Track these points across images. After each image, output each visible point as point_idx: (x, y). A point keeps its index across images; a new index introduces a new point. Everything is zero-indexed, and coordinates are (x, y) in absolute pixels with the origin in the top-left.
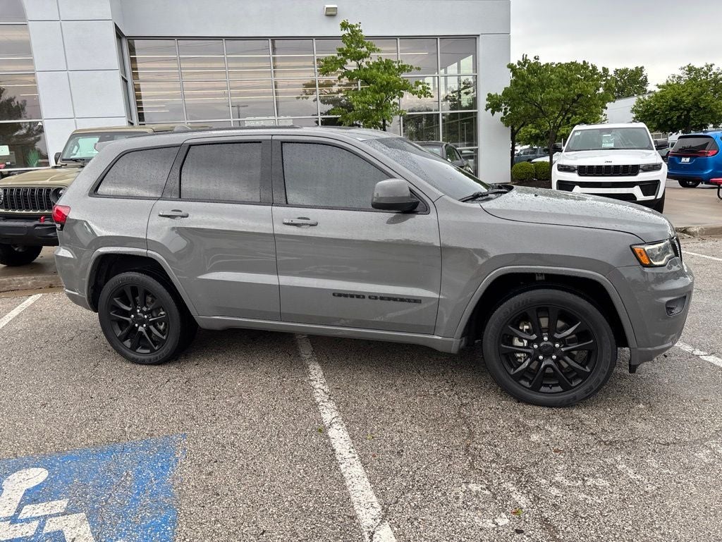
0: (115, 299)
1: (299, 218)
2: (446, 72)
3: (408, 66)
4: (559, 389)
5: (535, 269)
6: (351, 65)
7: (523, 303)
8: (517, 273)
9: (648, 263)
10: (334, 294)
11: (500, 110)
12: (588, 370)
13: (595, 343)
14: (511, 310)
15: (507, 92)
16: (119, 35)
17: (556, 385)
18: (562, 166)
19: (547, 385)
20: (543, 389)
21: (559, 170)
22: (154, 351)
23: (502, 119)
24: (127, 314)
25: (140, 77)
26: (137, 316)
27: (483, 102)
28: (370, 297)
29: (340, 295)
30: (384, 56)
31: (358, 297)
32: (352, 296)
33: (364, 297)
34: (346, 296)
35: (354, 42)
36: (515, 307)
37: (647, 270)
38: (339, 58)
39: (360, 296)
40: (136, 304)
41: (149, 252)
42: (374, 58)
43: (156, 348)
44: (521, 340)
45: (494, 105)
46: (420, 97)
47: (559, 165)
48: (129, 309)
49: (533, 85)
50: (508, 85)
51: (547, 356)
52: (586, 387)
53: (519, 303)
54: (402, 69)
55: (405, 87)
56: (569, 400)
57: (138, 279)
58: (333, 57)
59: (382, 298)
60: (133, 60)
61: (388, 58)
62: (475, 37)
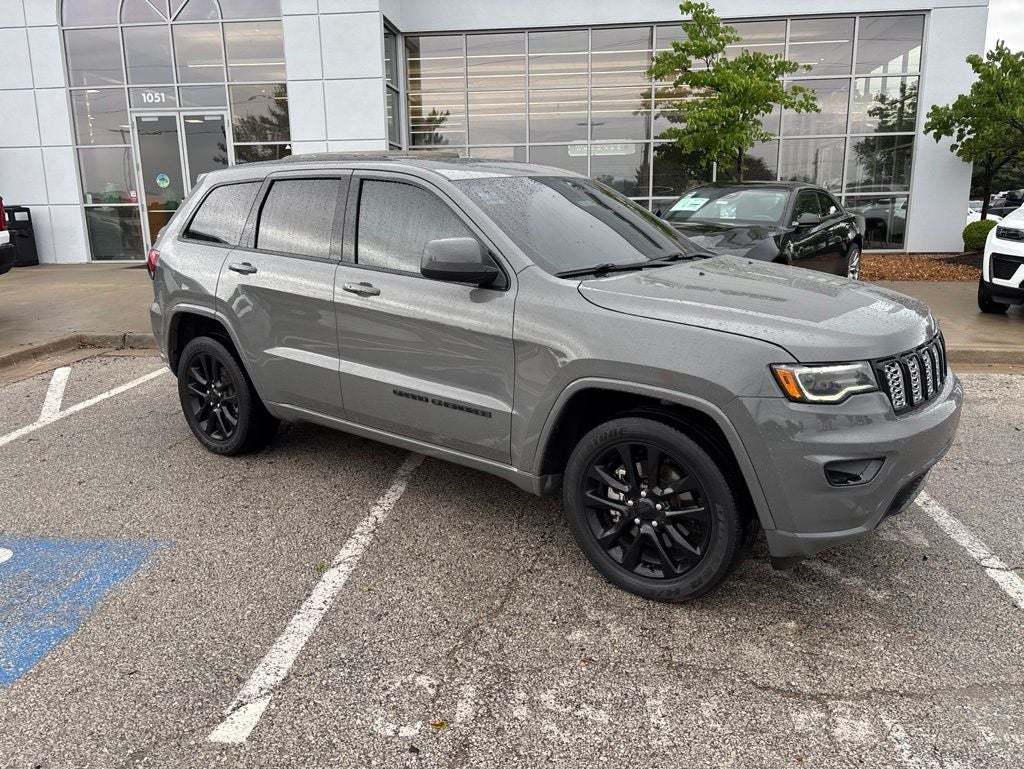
0: (193, 369)
1: (362, 284)
2: (885, 70)
3: (790, 63)
4: (659, 574)
5: (624, 385)
6: (697, 65)
7: (611, 435)
8: (600, 389)
9: (798, 396)
10: (395, 392)
11: (950, 133)
12: (698, 552)
13: (708, 511)
14: (596, 442)
15: (962, 103)
16: (390, 31)
17: (658, 567)
18: (1005, 229)
19: (645, 564)
20: (639, 569)
21: (999, 236)
22: (225, 438)
23: (954, 147)
24: (203, 388)
25: (423, 86)
26: (212, 393)
27: (923, 120)
28: (433, 401)
29: (401, 394)
30: (753, 48)
31: (421, 399)
32: (414, 397)
33: (427, 400)
34: (407, 395)
35: (703, 28)
36: (601, 440)
37: (794, 406)
38: (675, 55)
39: (422, 398)
40: (211, 378)
41: (218, 313)
42: (732, 53)
43: (228, 435)
44: (616, 491)
45: (941, 124)
46: (798, 111)
47: (999, 229)
48: (205, 383)
49: (1008, 90)
50: (967, 93)
51: (647, 520)
52: (695, 578)
53: (606, 434)
54: (783, 67)
55: (777, 96)
56: (669, 593)
57: (210, 347)
58: (666, 53)
59: (446, 405)
60: (415, 65)
61: (758, 51)
62: (922, 14)
